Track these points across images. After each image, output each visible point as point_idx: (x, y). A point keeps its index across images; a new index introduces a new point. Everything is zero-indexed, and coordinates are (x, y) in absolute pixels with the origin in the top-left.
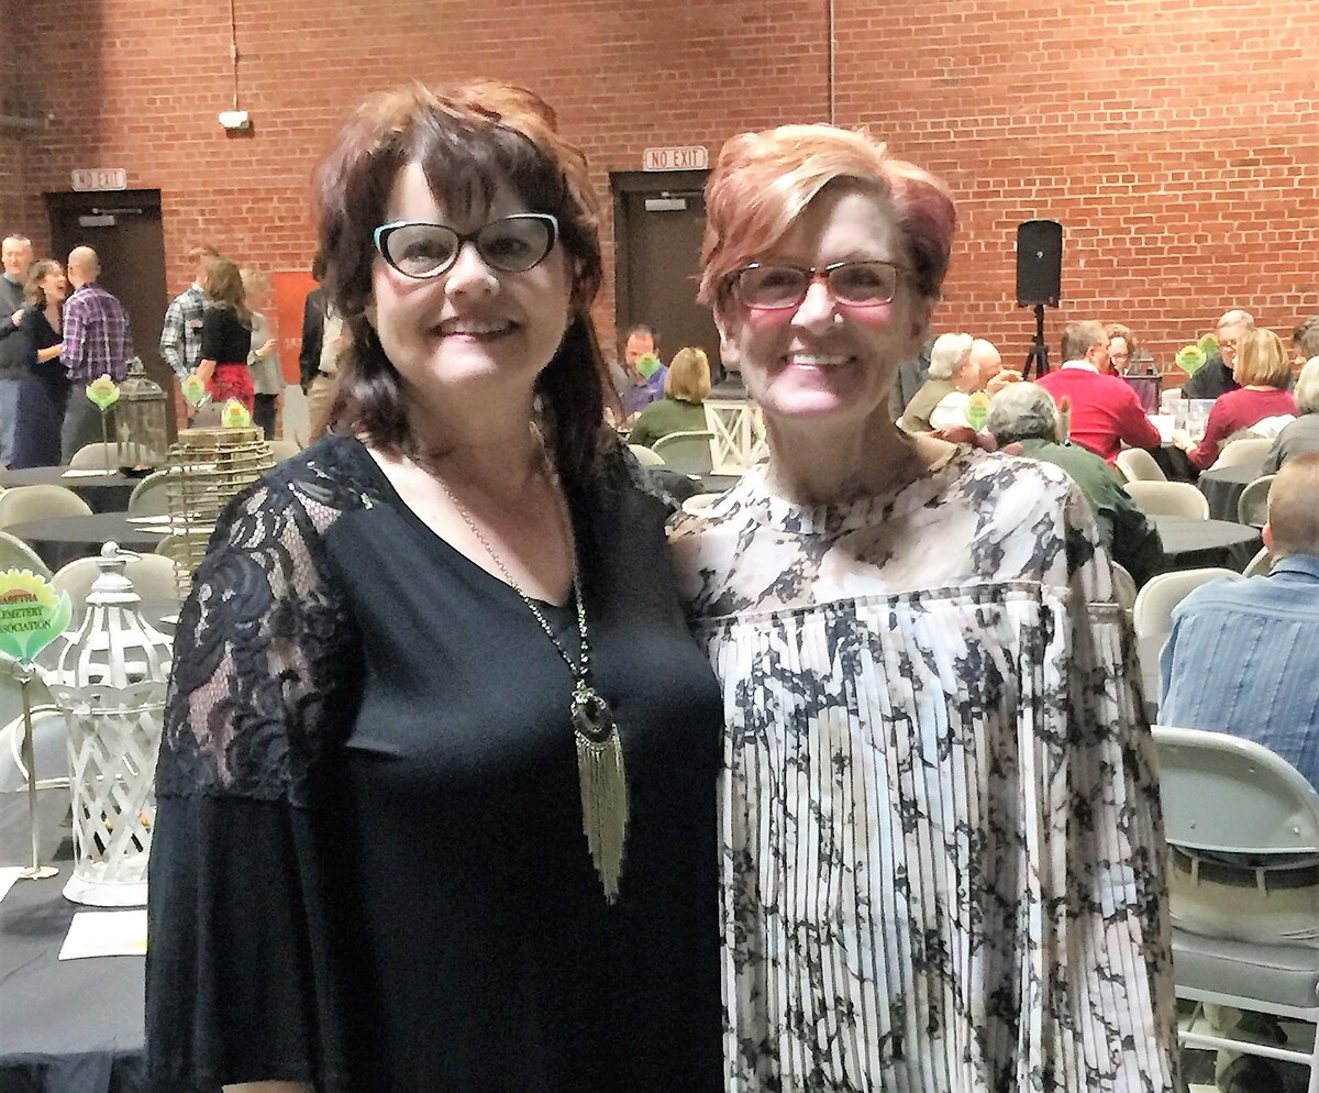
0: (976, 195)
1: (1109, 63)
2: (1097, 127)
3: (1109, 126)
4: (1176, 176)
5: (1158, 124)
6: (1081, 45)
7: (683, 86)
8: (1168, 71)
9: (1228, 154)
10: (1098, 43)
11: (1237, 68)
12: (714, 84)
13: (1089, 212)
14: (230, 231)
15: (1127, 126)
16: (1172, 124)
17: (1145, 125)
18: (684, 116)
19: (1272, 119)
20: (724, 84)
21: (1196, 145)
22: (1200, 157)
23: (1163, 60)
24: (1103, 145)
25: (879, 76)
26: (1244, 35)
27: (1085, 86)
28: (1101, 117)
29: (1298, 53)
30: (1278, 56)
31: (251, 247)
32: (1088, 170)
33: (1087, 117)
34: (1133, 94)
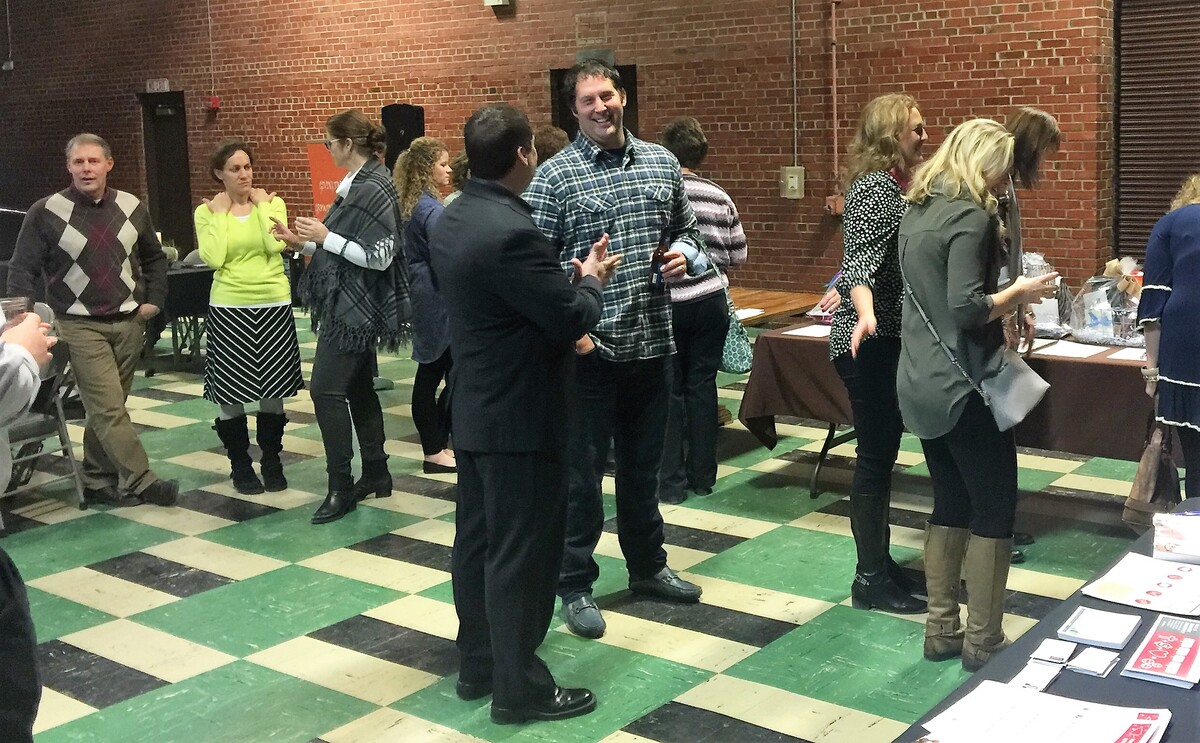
0: (270, 108)
1: (316, 29)
2: (313, 68)
3: (319, 67)
4: (348, 98)
5: (337, 67)
6: (305, 18)
8: (339, 34)
9: (367, 84)
10: (311, 18)
11: (368, 32)
13: (315, 119)
15: (325, 67)
16: (344, 66)
17: (332, 67)
19: (384, 64)
21: (353, 79)
22: (357, 86)
23: (337, 27)
24: (317, 78)
25: (229, 38)
26: (369, 12)
27: (307, 43)
28: (314, 62)
29: (391, 23)
30: (385, 24)
32: (312, 93)
33: (308, 62)
34: (327, 48)
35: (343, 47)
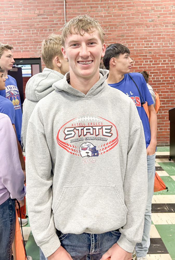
1: (145, 30)
2: (142, 47)
3: (145, 47)
4: (164, 61)
5: (159, 47)
6: (137, 24)
12: (30, 34)
15: (150, 47)
16: (163, 47)
17: (155, 47)
20: (33, 34)
21: (170, 52)
23: (160, 29)
24: (144, 52)
27: (139, 36)
28: (143, 44)
32: (140, 59)
33: (139, 44)
34: (152, 38)
35: (164, 38)
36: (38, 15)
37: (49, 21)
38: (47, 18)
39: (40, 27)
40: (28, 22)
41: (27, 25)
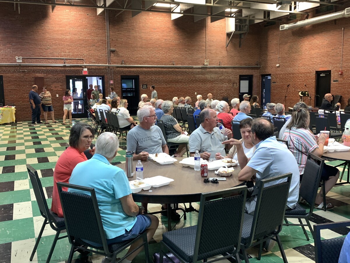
7: (324, 59)
12: (328, 59)
14: (277, 79)
18: (324, 63)
20: (329, 59)
31: (279, 81)
36: (332, 50)
37: (336, 52)
38: (335, 51)
39: (332, 56)
40: (327, 53)
41: (327, 55)
